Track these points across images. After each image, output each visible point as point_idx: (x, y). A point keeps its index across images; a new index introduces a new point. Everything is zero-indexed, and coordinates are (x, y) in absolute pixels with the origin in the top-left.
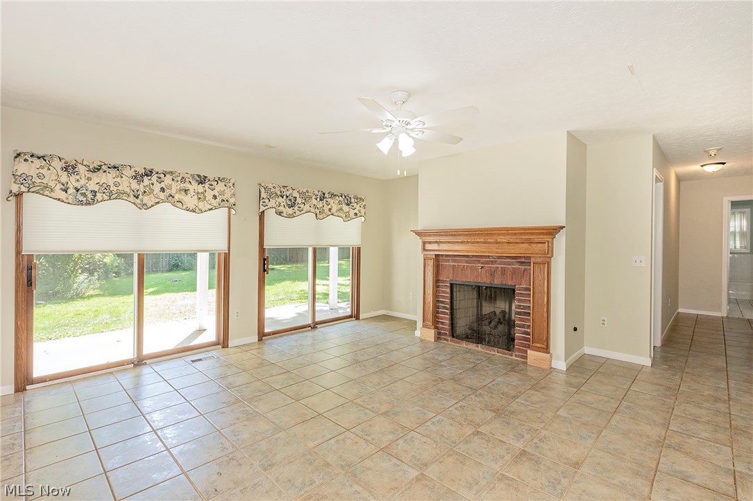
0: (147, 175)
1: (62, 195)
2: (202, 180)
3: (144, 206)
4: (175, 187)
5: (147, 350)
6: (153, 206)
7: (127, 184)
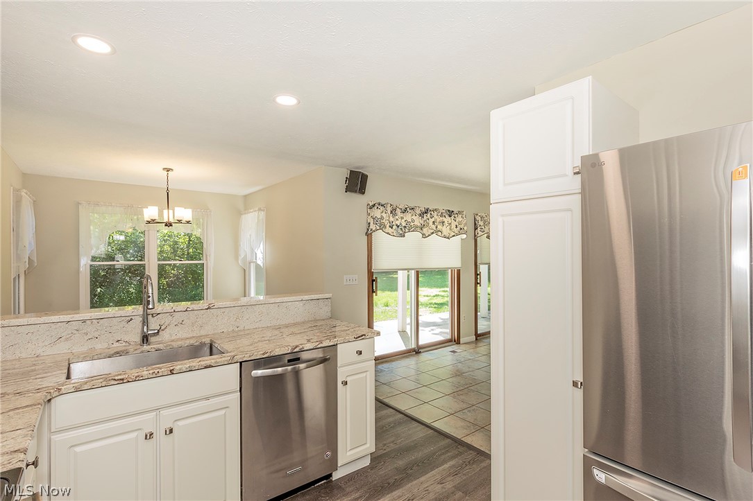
0: (426, 213)
1: (390, 230)
2: (450, 213)
3: (424, 236)
4: (439, 219)
5: (421, 342)
6: (429, 235)
7: (418, 221)
